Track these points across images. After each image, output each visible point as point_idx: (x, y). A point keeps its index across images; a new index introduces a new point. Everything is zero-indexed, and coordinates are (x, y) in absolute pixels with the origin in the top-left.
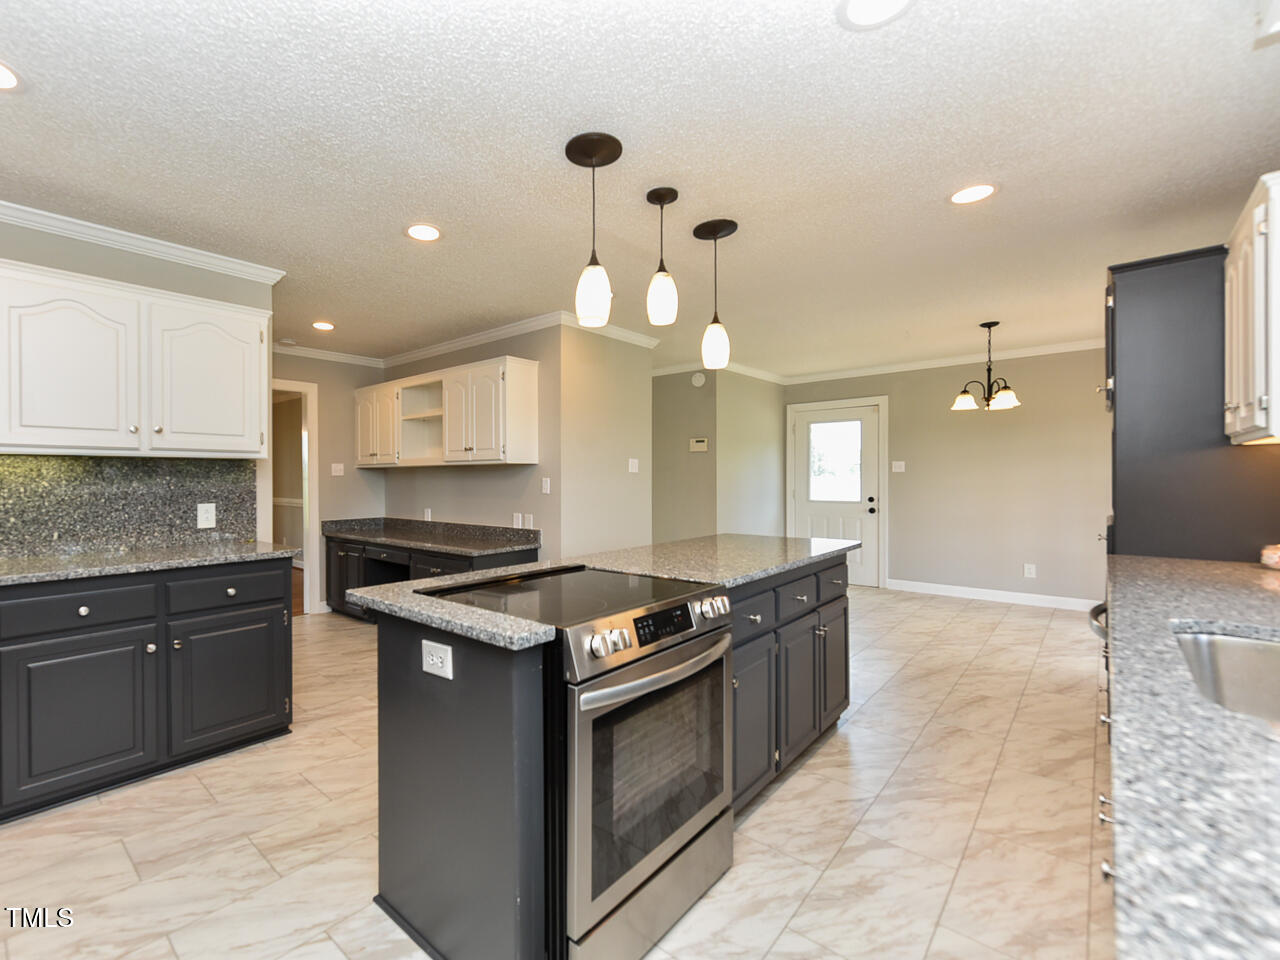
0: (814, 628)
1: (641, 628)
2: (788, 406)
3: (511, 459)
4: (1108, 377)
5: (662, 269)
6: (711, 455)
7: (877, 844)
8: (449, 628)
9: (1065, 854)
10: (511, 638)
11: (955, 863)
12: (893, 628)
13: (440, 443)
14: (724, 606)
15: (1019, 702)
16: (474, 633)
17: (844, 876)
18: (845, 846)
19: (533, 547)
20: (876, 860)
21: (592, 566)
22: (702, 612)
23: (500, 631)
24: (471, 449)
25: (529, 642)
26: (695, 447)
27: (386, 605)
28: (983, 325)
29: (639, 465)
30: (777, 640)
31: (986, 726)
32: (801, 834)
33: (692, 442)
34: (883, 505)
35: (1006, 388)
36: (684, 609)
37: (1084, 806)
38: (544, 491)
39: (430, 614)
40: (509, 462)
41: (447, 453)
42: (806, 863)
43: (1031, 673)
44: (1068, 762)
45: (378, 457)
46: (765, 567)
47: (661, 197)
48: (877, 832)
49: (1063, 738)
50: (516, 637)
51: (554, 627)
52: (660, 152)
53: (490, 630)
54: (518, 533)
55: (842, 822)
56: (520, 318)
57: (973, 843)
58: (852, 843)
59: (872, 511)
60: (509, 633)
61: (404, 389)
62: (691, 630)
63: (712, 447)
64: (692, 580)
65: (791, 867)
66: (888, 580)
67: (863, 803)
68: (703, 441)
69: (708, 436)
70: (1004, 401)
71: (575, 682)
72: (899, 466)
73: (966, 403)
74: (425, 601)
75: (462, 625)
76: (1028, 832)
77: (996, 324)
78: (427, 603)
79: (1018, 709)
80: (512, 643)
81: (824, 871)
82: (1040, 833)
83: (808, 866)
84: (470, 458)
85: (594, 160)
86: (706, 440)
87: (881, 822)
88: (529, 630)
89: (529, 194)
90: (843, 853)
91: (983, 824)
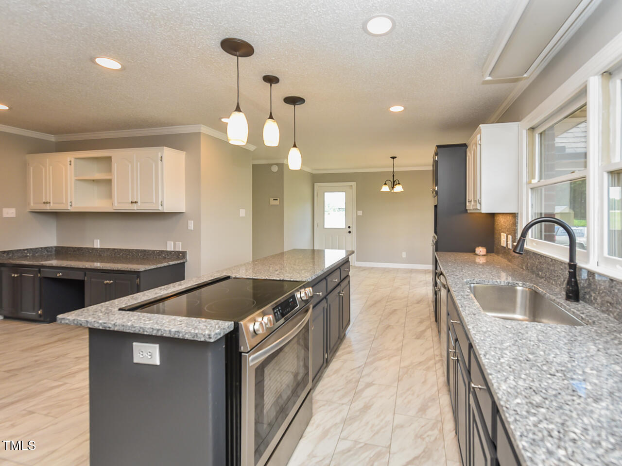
0: (339, 293)
1: (276, 312)
2: (315, 184)
3: (166, 209)
4: (436, 186)
5: (271, 117)
6: (281, 207)
7: (369, 385)
8: (159, 334)
9: (428, 369)
10: (209, 335)
11: (396, 383)
12: (360, 284)
13: (110, 196)
14: (310, 292)
15: (406, 310)
16: (181, 335)
17: (359, 404)
18: (357, 390)
19: (182, 261)
20: (369, 392)
21: (234, 276)
22: (301, 297)
23: (201, 332)
24: (136, 202)
25: (220, 335)
26: (273, 202)
27: (101, 324)
28: (392, 158)
29: (245, 213)
30: (327, 302)
31: (397, 322)
32: (339, 390)
33: (272, 199)
34: (354, 230)
35: (399, 184)
36: (293, 297)
37: (431, 348)
38: (189, 228)
39: (142, 326)
40: (165, 211)
41: (116, 205)
42: (343, 404)
43: (408, 297)
44: (424, 331)
45: (52, 204)
46: (322, 269)
47: (271, 80)
48: (368, 380)
49: (421, 322)
50: (213, 334)
51: (233, 322)
52: (274, 58)
53: (193, 331)
54: (171, 253)
55: (354, 380)
56: (172, 125)
57: (400, 374)
58: (359, 388)
59: (350, 232)
60: (207, 332)
61: (76, 158)
62: (297, 307)
63: (282, 202)
64: (292, 280)
65: (337, 408)
66: (356, 262)
67: (361, 368)
68: (277, 200)
69: (279, 196)
70: (398, 189)
71: (246, 352)
72: (360, 213)
73: (385, 189)
74: (132, 316)
75: (170, 331)
76: (416, 364)
77: (396, 157)
78: (135, 318)
79: (406, 312)
80: (210, 338)
81: (350, 405)
82: (420, 363)
83: (344, 405)
84: (135, 208)
85: (238, 53)
86: (278, 199)
87: (368, 375)
88: (219, 327)
89: (193, 60)
90: (357, 394)
91: (403, 365)
